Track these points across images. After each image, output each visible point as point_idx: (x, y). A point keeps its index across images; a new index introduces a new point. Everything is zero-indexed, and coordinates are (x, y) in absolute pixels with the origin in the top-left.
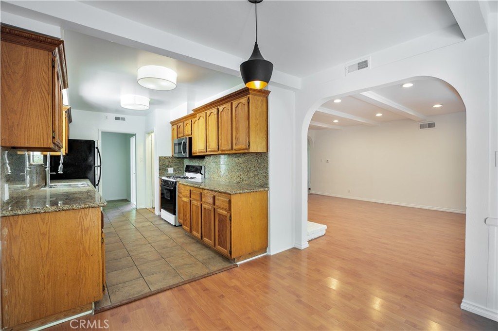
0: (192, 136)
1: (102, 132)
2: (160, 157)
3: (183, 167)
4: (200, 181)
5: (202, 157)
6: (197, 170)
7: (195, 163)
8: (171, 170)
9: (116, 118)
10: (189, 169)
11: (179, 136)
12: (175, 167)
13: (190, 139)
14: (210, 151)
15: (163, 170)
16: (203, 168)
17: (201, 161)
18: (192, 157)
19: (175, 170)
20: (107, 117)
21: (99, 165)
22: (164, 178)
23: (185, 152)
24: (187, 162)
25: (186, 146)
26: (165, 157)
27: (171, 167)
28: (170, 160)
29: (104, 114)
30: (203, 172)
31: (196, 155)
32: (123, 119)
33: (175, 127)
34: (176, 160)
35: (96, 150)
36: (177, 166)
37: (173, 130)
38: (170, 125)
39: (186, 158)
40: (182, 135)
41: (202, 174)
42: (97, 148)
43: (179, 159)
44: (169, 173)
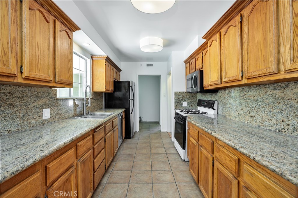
0: (203, 69)
1: (139, 76)
2: (175, 92)
3: (196, 101)
4: (213, 117)
5: (214, 91)
6: (210, 105)
7: (208, 97)
8: (185, 104)
9: (147, 65)
10: (201, 103)
11: (191, 72)
12: (188, 101)
13: (201, 73)
14: (225, 83)
15: (178, 103)
16: (216, 103)
17: (213, 95)
18: (203, 91)
19: (188, 104)
20: (141, 65)
21: (133, 99)
22: (178, 111)
23: (196, 86)
24: (199, 97)
25: (197, 80)
26: (180, 92)
27: (185, 101)
28: (184, 94)
29: (139, 63)
30: (215, 107)
31: (207, 88)
32: (152, 65)
33: (188, 65)
34: (190, 95)
35: (131, 88)
36: (191, 101)
37: (186, 68)
38: (184, 64)
39: (197, 92)
40: (194, 70)
41: (214, 110)
42: (131, 86)
43: (193, 94)
44: (183, 106)
